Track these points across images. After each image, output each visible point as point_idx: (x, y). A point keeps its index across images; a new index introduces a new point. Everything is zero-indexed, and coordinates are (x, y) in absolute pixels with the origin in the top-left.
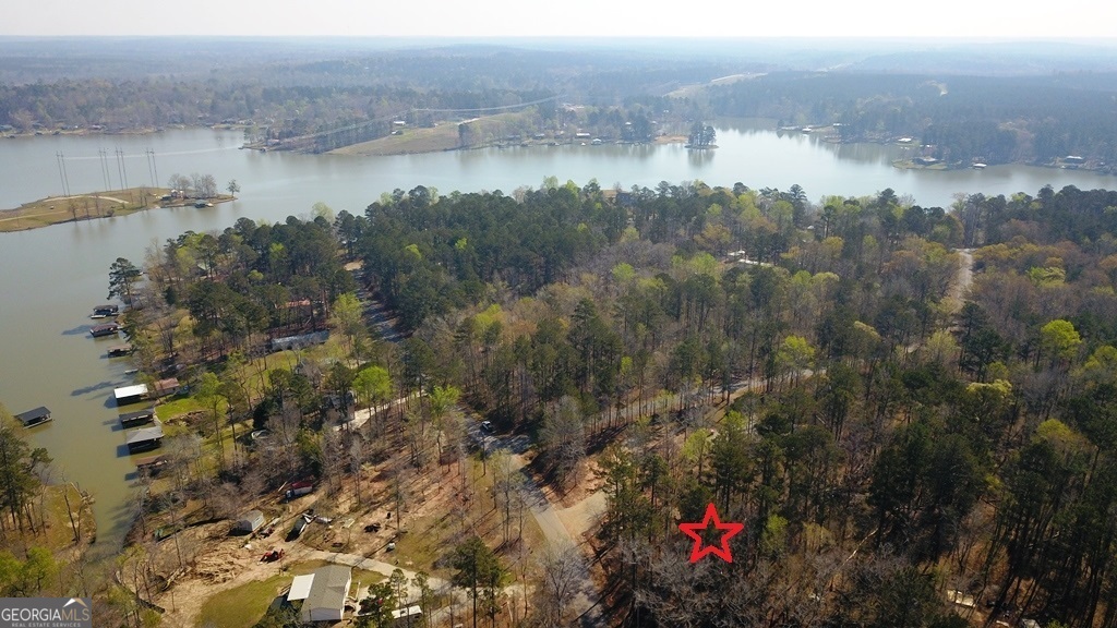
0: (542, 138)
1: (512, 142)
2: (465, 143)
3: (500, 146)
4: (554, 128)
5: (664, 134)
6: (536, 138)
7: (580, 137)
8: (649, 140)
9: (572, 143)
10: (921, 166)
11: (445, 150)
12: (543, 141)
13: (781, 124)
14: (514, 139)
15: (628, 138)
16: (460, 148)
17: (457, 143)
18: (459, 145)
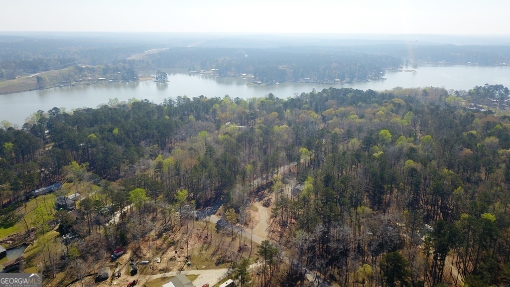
0: (81, 81)
1: (65, 84)
2: (40, 86)
3: (60, 87)
4: (86, 76)
5: (141, 77)
6: (78, 81)
7: (101, 80)
8: (136, 79)
9: (97, 83)
10: (257, 85)
11: (31, 90)
12: (82, 83)
13: (190, 70)
14: (66, 83)
15: (125, 79)
16: (38, 89)
17: (36, 86)
18: (38, 87)
